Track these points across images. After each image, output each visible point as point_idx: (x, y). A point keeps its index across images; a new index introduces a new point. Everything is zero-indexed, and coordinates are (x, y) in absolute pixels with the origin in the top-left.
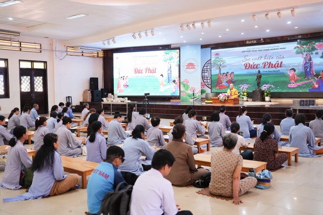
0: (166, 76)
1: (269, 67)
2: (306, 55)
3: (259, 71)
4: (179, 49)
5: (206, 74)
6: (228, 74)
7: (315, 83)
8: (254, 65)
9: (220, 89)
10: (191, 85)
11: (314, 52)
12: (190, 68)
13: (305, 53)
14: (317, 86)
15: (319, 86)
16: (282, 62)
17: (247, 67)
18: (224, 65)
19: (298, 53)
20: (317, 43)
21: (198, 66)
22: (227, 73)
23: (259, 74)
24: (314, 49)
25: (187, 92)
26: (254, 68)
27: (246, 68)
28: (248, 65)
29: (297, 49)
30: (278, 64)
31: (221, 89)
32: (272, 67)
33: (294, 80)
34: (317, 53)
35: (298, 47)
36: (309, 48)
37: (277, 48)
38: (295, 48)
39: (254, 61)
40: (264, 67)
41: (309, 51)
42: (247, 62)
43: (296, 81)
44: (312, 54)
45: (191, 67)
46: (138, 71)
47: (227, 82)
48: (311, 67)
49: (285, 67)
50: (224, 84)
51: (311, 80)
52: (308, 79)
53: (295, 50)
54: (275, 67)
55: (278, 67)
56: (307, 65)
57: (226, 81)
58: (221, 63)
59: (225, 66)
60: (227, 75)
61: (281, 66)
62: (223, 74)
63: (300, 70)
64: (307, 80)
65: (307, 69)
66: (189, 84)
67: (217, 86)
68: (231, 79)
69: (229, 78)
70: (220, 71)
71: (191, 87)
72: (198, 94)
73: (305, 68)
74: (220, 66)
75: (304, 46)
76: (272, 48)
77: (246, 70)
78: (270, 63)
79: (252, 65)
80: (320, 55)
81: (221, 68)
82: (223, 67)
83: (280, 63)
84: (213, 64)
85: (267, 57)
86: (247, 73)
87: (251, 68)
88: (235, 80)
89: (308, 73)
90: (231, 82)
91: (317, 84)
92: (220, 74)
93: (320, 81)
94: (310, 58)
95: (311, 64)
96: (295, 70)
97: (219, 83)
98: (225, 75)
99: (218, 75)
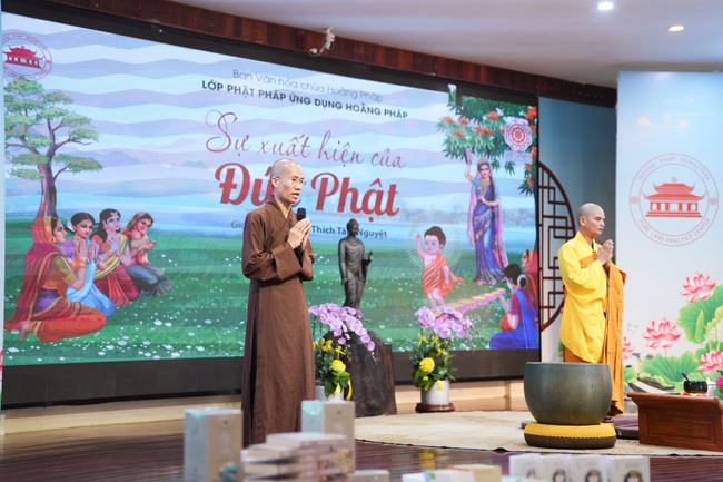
1: (341, 207)
2: (479, 169)
6: (110, 226)
7: (507, 307)
11: (502, 159)
14: (513, 321)
16: (393, 188)
17: (234, 195)
19: (451, 151)
20: (509, 120)
22: (106, 214)
24: (499, 145)
27: (225, 199)
28: (238, 179)
29: (449, 131)
30: (380, 195)
31: (59, 335)
32: (354, 208)
33: (440, 285)
34: (510, 167)
35: (450, 121)
36: (485, 135)
37: (374, 105)
38: (441, 125)
41: (489, 152)
42: (231, 156)
43: (448, 294)
44: (496, 165)
47: (102, 284)
48: (494, 231)
49: (407, 216)
50: (83, 293)
53: (441, 137)
54: (365, 207)
55: (377, 210)
56: (482, 218)
58: (61, 136)
59: (92, 165)
60: (101, 233)
61: (390, 211)
62: (78, 218)
63: (459, 234)
65: (482, 237)
68: (136, 258)
69: (117, 254)
70: (51, 192)
73: (476, 231)
74: (51, 155)
75: (473, 124)
76: (351, 102)
77: (229, 207)
78: (346, 181)
79: (258, 182)
80: (520, 174)
81: (55, 169)
82: (77, 164)
83: (386, 189)
85: (330, 146)
86: (234, 232)
87: (255, 200)
88: (161, 271)
89: (485, 261)
90: (130, 287)
91: (513, 313)
92: (48, 219)
93: (521, 297)
94: (492, 187)
95: (494, 217)
96: (442, 238)
97: (43, 294)
98: (86, 228)
99: (36, 227)
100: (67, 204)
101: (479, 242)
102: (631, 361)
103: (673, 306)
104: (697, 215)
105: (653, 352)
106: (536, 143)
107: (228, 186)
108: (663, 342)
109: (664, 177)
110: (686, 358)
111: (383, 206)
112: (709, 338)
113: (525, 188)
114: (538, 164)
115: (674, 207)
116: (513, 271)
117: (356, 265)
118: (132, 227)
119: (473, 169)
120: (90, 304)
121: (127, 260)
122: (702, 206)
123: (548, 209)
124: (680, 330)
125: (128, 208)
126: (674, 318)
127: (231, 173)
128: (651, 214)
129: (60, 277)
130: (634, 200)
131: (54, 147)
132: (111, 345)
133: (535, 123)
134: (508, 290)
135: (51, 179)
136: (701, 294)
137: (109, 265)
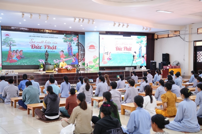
1: (48, 49)
6: (17, 51)
7: (73, 59)
8: (38, 47)
9: (10, 63)
11: (73, 42)
13: (68, 42)
14: (74, 61)
16: (56, 46)
17: (33, 48)
19: (65, 42)
20: (74, 38)
22: (17, 50)
23: (47, 53)
24: (72, 40)
26: (38, 48)
27: (32, 48)
28: (34, 46)
29: (64, 39)
32: (50, 49)
33: (63, 57)
34: (74, 43)
35: (64, 38)
36: (70, 39)
37: (53, 37)
38: (63, 39)
39: (38, 44)
40: (45, 49)
41: (70, 41)
42: (33, 44)
44: (72, 43)
48: (71, 51)
49: (58, 49)
50: (14, 58)
51: (72, 58)
52: (70, 57)
53: (63, 40)
54: (52, 48)
55: (53, 49)
57: (16, 56)
58: (11, 43)
59: (15, 45)
60: (17, 52)
61: (55, 49)
62: (14, 51)
63: (66, 51)
67: (7, 60)
68: (21, 55)
69: (18, 54)
70: (10, 48)
74: (10, 44)
75: (68, 38)
76: (50, 37)
77: (33, 49)
78: (49, 46)
79: (36, 46)
80: (75, 44)
81: (11, 46)
82: (13, 45)
83: (55, 46)
84: (3, 42)
85: (46, 42)
86: (33, 52)
87: (36, 48)
88: (24, 56)
89: (70, 54)
90: (20, 58)
91: (74, 60)
92: (10, 51)
93: (75, 58)
94: (71, 45)
95: (71, 49)
96: (63, 52)
97: (10, 58)
98: (15, 52)
99: (9, 52)
100: (12, 49)
101: (69, 52)
103: (92, 59)
104: (95, 49)
106: (78, 40)
107: (32, 47)
108: (91, 63)
109: (91, 44)
110: (93, 65)
111: (54, 48)
112: (96, 63)
113: (76, 45)
114: (78, 42)
115: (92, 48)
116: (74, 55)
117: (47, 55)
118: (20, 51)
119: (68, 44)
120: (15, 59)
121: (20, 55)
122: (95, 48)
123: (80, 48)
125: (20, 50)
126: (92, 61)
127: (33, 45)
129: (11, 56)
130: (87, 47)
131: (11, 44)
132: (18, 63)
133: (78, 38)
135: (10, 47)
136: (95, 58)
137: (17, 55)
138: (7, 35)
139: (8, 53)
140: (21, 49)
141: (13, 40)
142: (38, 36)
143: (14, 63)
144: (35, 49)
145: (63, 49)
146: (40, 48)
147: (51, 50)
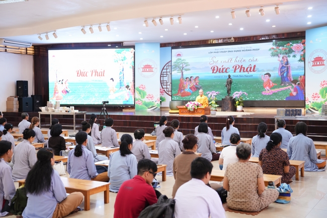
0: (117, 80)
1: (240, 71)
2: (283, 58)
3: (229, 76)
4: (133, 47)
5: (166, 79)
6: (192, 79)
7: (292, 90)
8: (223, 69)
9: (182, 96)
10: (148, 91)
11: (291, 55)
12: (146, 71)
13: (281, 56)
15: (297, 93)
16: (255, 66)
17: (215, 71)
18: (187, 67)
19: (273, 55)
20: (294, 45)
21: (156, 68)
22: (191, 77)
23: (230, 80)
24: (291, 51)
25: (143, 100)
26: (222, 72)
27: (213, 72)
28: (216, 68)
29: (273, 51)
30: (251, 68)
31: (184, 96)
32: (244, 71)
33: (269, 86)
34: (294, 56)
35: (273, 48)
36: (285, 50)
37: (250, 49)
38: (270, 50)
39: (223, 64)
40: (235, 72)
41: (286, 54)
42: (214, 65)
43: (271, 88)
44: (289, 56)
45: (148, 70)
46: (81, 74)
47: (191, 88)
48: (288, 72)
49: (259, 71)
50: (187, 90)
51: (289, 87)
52: (285, 86)
53: (270, 52)
54: (247, 71)
55: (250, 71)
56: (283, 70)
57: (189, 87)
58: (184, 66)
59: (189, 70)
60: (190, 80)
61: (254, 71)
62: (186, 78)
63: (275, 74)
64: (283, 87)
65: (283, 74)
66: (145, 91)
67: (178, 93)
68: (196, 84)
69: (193, 83)
70: (183, 74)
71: (147, 94)
72: (157, 102)
73: (281, 73)
75: (281, 48)
76: (244, 49)
77: (214, 74)
78: (242, 66)
79: (220, 69)
80: (298, 57)
82: (186, 70)
83: (253, 66)
84: (174, 67)
85: (237, 60)
86: (215, 78)
87: (219, 72)
88: (201, 86)
89: (285, 79)
90: (195, 88)
91: (295, 91)
92: (182, 79)
93: (298, 88)
94: (287, 62)
95: (288, 69)
96: (269, 75)
97: (181, 90)
98: (188, 79)
99: (180, 80)
100: (185, 76)
101: (282, 76)
102: (309, 103)
103: (319, 90)
104: (324, 65)
105: (314, 101)
107: (213, 70)
108: (316, 98)
109: (316, 56)
110: (321, 103)
111: (252, 70)
113: (300, 60)
116: (295, 82)
118: (195, 79)
119: (281, 59)
120: (189, 91)
121: (195, 84)
124: (320, 95)
125: (195, 76)
127: (214, 68)
128: (313, 66)
129: (184, 87)
130: (309, 62)
131: (183, 68)
132: (193, 97)
134: (293, 86)
135: (182, 73)
136: (325, 86)
137: (192, 85)
138: (179, 55)
139: (179, 82)
140: (197, 76)
141: (185, 61)
142: (223, 51)
143: (186, 97)
144: (218, 74)
145: (268, 70)
146: (226, 72)
147: (246, 73)
